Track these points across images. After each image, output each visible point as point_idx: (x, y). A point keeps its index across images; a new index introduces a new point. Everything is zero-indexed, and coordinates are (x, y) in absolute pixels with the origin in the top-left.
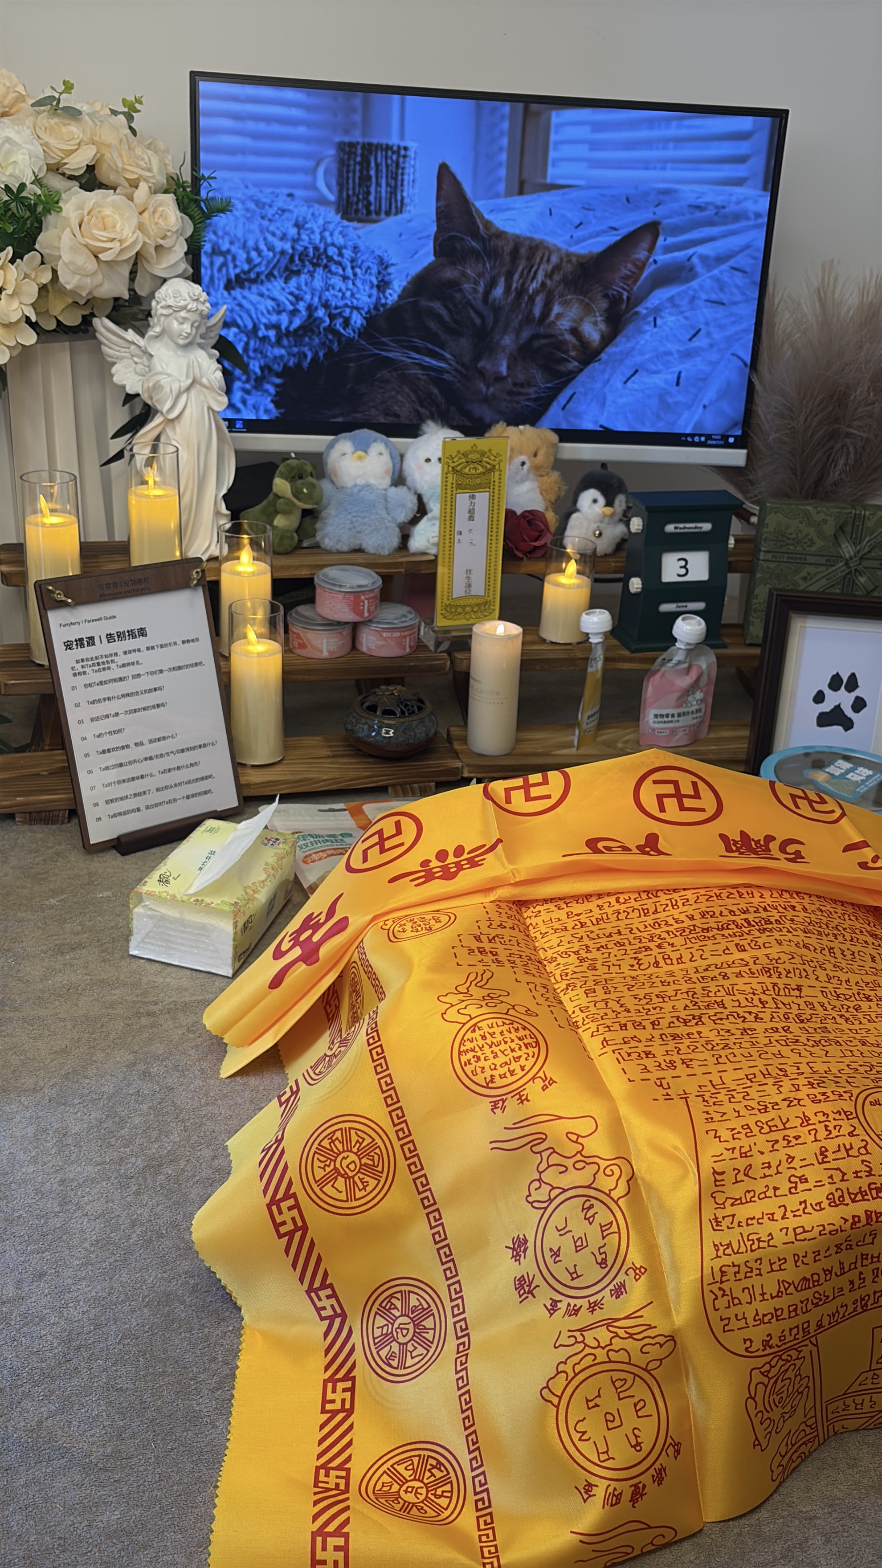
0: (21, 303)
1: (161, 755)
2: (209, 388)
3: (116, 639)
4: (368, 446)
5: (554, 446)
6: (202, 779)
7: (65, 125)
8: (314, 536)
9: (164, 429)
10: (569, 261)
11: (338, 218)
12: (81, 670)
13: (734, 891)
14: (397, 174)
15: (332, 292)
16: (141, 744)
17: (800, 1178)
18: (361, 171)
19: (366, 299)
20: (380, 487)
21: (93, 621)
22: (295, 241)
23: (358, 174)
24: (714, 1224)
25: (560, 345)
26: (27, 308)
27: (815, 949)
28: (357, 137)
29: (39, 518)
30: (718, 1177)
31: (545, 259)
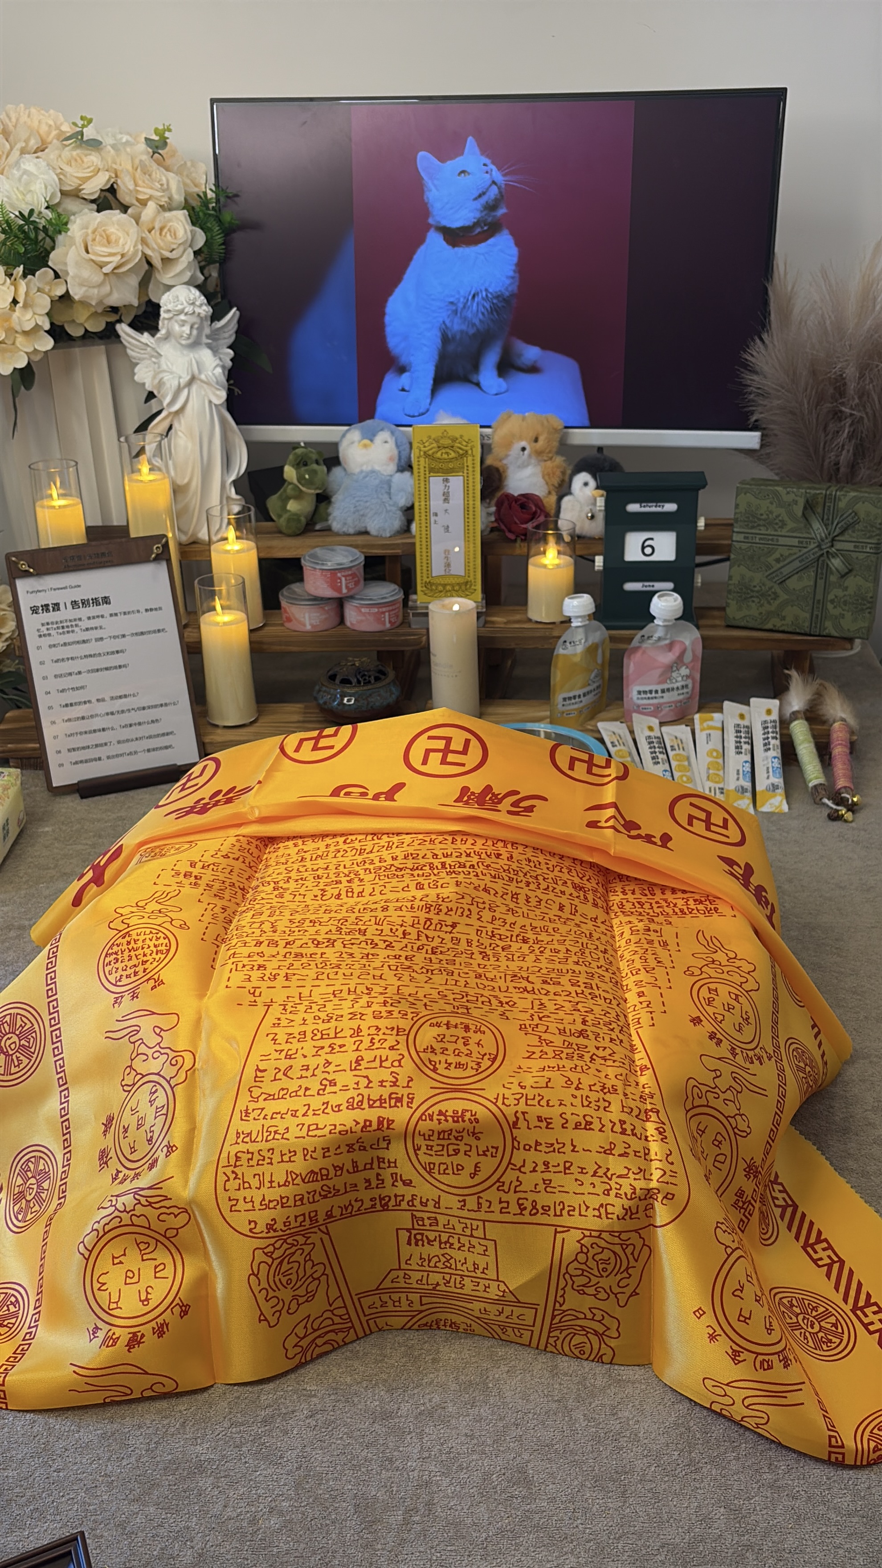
0: (34, 314)
1: (123, 712)
2: (208, 383)
3: (81, 605)
4: (375, 435)
6: (163, 735)
7: (86, 155)
8: (327, 520)
12: (47, 632)
13: (450, 838)
16: (103, 700)
17: (330, 1082)
20: (385, 474)
21: (58, 589)
24: (244, 1114)
26: (41, 318)
27: (497, 893)
29: (46, 502)
30: (259, 1074)
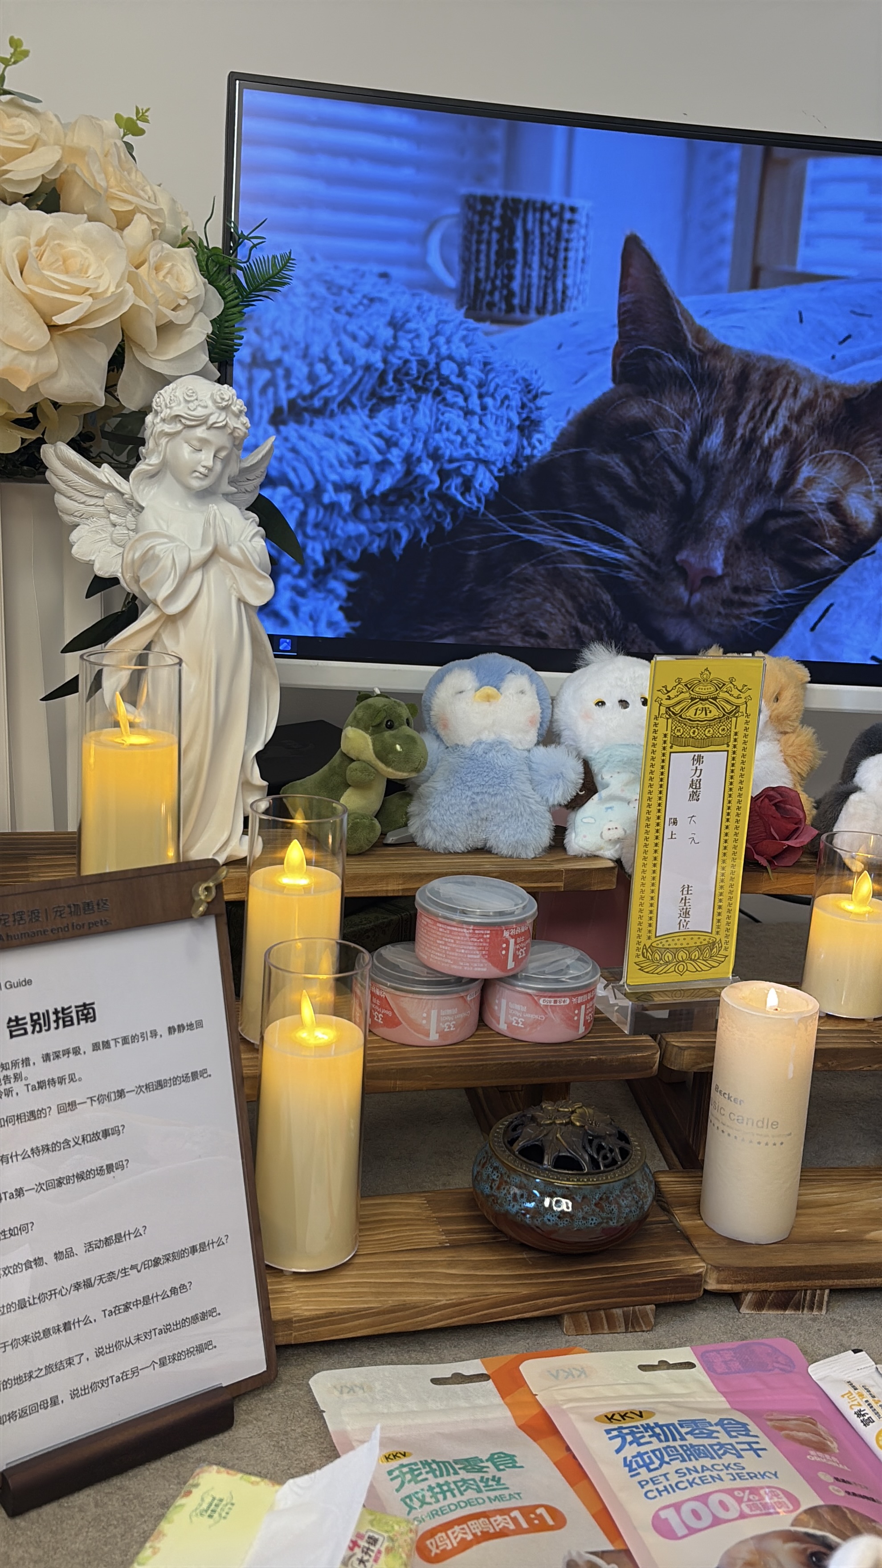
1: (111, 1276)
2: (242, 564)
3: (29, 1028)
4: (502, 680)
5: (803, 685)
8: (406, 825)
9: (157, 634)
10: (829, 396)
11: (460, 314)
14: (557, 249)
15: (445, 434)
16: (70, 1253)
18: (500, 242)
19: (500, 448)
20: (520, 747)
22: (389, 349)
23: (494, 247)
25: (811, 528)
28: (495, 188)
31: (790, 391)
